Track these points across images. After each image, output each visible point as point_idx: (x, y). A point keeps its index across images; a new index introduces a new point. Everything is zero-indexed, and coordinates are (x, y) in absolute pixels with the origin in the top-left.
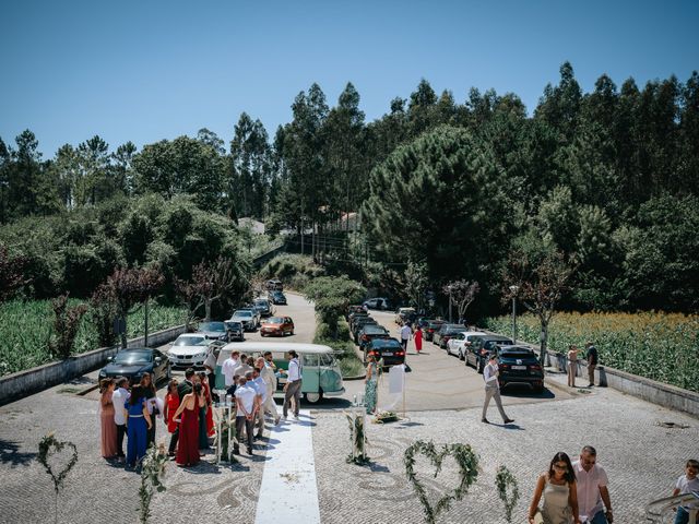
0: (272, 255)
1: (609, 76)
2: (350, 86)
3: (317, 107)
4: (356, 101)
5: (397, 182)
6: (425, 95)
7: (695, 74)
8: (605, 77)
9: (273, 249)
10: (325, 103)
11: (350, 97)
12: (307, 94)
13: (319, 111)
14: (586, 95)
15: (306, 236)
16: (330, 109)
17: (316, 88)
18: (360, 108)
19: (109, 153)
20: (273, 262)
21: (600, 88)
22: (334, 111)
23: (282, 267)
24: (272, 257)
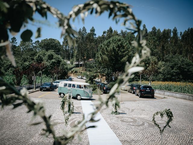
0: (72, 68)
1: (155, 27)
2: (93, 27)
3: (84, 32)
4: (94, 31)
5: (106, 48)
6: (111, 30)
7: (175, 28)
8: (154, 27)
9: (72, 67)
10: (86, 31)
11: (93, 30)
12: (82, 29)
13: (85, 33)
14: (149, 32)
15: (80, 64)
16: (88, 33)
17: (84, 28)
18: (95, 33)
19: (33, 42)
20: (72, 70)
21: (153, 30)
22: (89, 33)
23: (74, 71)
24: (72, 69)
